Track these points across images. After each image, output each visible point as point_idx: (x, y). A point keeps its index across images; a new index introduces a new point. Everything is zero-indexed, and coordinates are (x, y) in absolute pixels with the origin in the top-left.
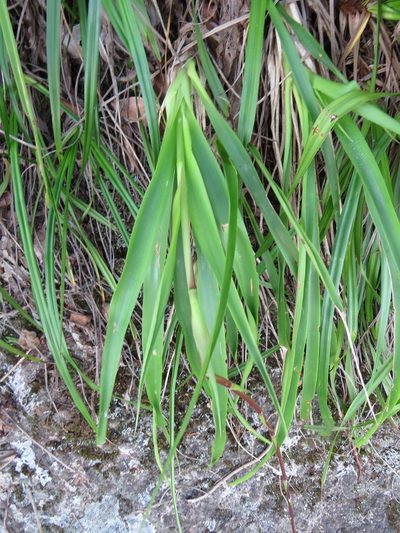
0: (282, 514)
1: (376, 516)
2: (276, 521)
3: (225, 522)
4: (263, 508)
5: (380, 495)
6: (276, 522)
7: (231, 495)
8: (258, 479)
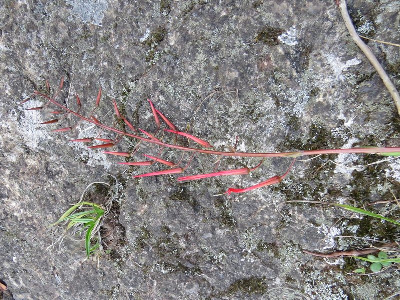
0: (281, 148)
1: (250, 266)
2: (272, 140)
3: (292, 62)
4: (294, 122)
5: (277, 272)
6: (269, 140)
7: (332, 74)
8: (341, 117)
